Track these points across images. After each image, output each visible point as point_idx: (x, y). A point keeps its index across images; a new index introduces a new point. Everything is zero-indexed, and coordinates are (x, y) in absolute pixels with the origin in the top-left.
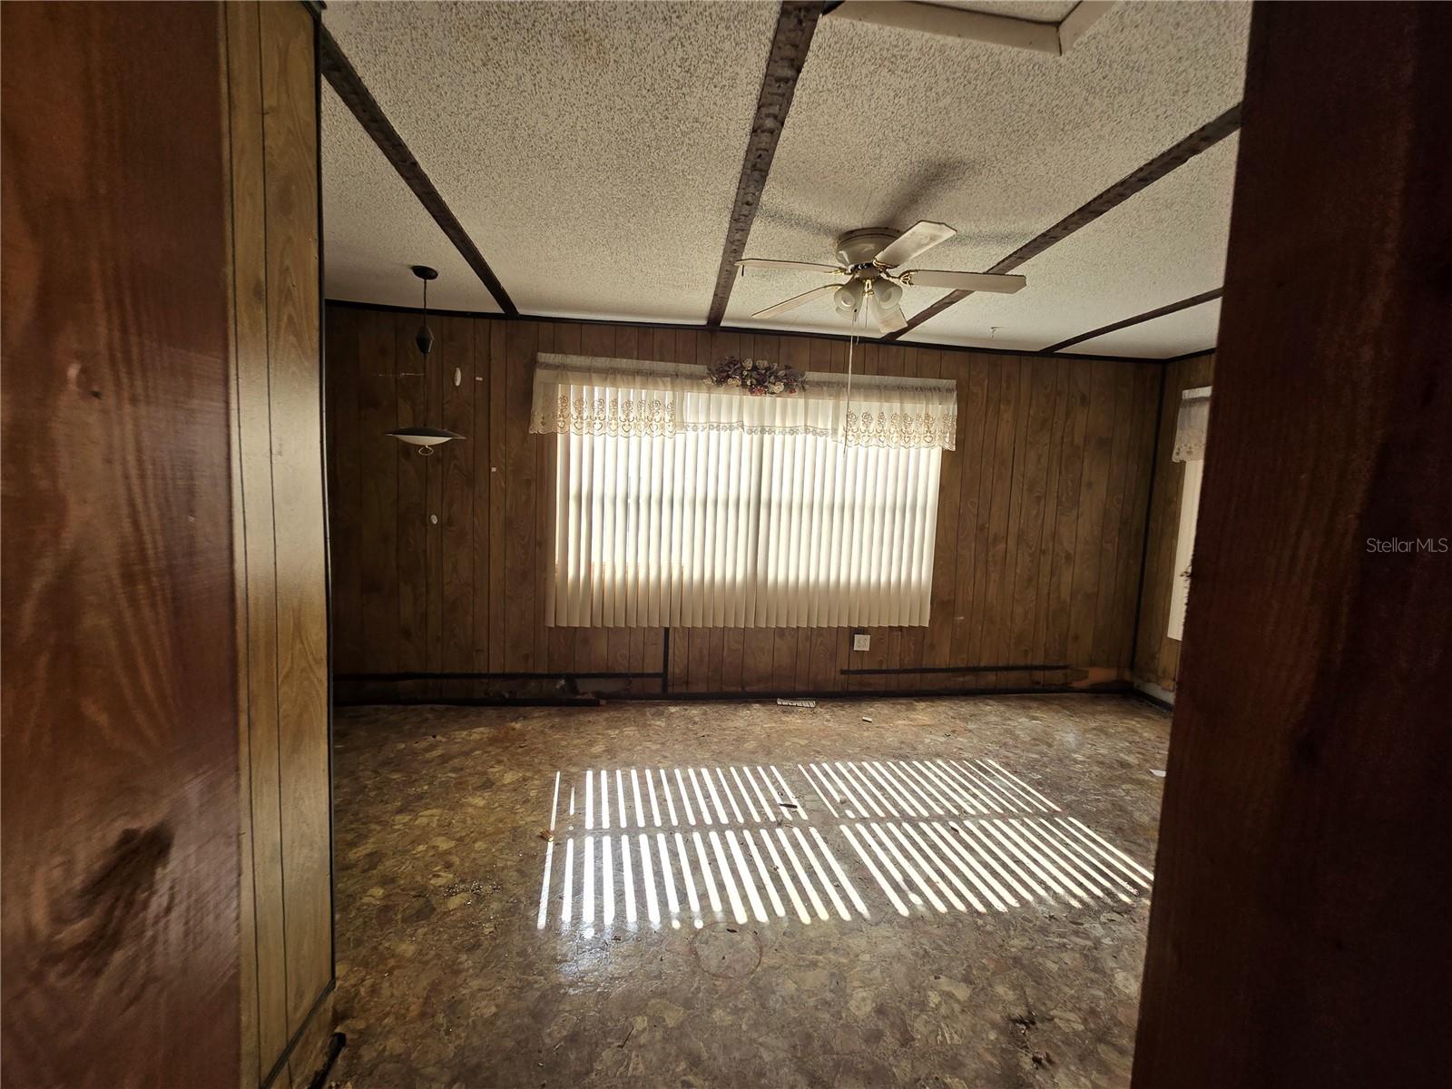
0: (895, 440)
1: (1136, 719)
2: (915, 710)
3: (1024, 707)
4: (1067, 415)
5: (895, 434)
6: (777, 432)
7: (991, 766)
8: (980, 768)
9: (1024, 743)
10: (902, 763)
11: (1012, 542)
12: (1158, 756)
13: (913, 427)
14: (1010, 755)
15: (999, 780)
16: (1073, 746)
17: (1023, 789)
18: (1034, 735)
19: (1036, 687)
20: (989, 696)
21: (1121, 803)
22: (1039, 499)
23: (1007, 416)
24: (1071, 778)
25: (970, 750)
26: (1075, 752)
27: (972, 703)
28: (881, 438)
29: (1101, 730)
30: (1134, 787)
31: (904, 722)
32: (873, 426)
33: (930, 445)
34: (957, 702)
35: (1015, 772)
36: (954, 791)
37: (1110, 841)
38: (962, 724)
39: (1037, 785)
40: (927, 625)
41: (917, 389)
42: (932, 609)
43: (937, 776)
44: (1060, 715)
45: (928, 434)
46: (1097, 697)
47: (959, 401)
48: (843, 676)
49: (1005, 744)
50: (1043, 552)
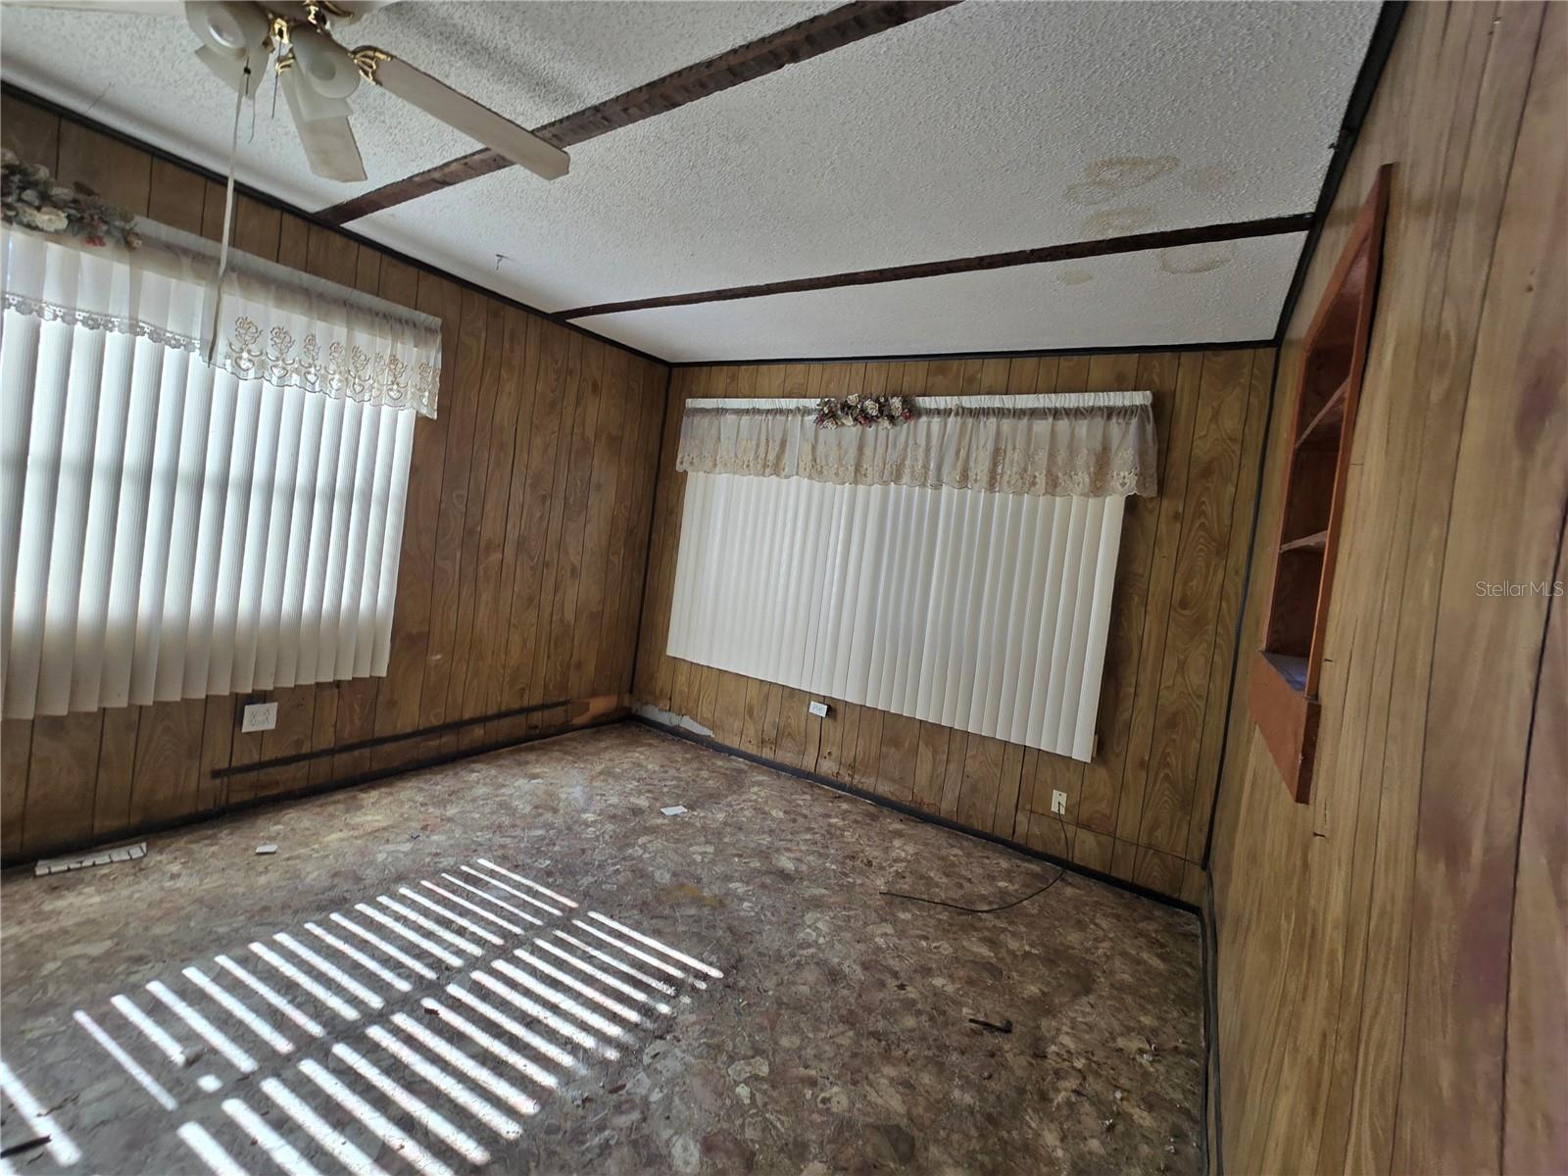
0: (335, 384)
1: (639, 749)
2: (361, 807)
3: (520, 764)
4: (578, 403)
5: (337, 377)
6: (48, 314)
7: (482, 869)
8: (468, 878)
9: (524, 817)
10: (335, 917)
11: (509, 552)
12: (665, 790)
13: (368, 372)
14: (508, 841)
15: (495, 887)
16: (582, 803)
17: (529, 891)
18: (536, 801)
19: (533, 732)
20: (474, 758)
21: (640, 866)
22: (544, 497)
23: (510, 387)
24: (583, 851)
25: (451, 851)
26: (584, 811)
27: (451, 773)
28: (309, 377)
29: (608, 773)
30: (649, 838)
31: (340, 835)
32: (293, 354)
33: (398, 404)
34: (429, 776)
35: (515, 868)
36: (428, 935)
37: (636, 927)
38: (438, 812)
39: (546, 876)
40: (384, 674)
41: (377, 314)
42: (392, 647)
43: (398, 918)
44: (563, 763)
45: (395, 387)
46: (599, 731)
47: (445, 349)
48: (218, 781)
49: (500, 826)
50: (546, 565)
